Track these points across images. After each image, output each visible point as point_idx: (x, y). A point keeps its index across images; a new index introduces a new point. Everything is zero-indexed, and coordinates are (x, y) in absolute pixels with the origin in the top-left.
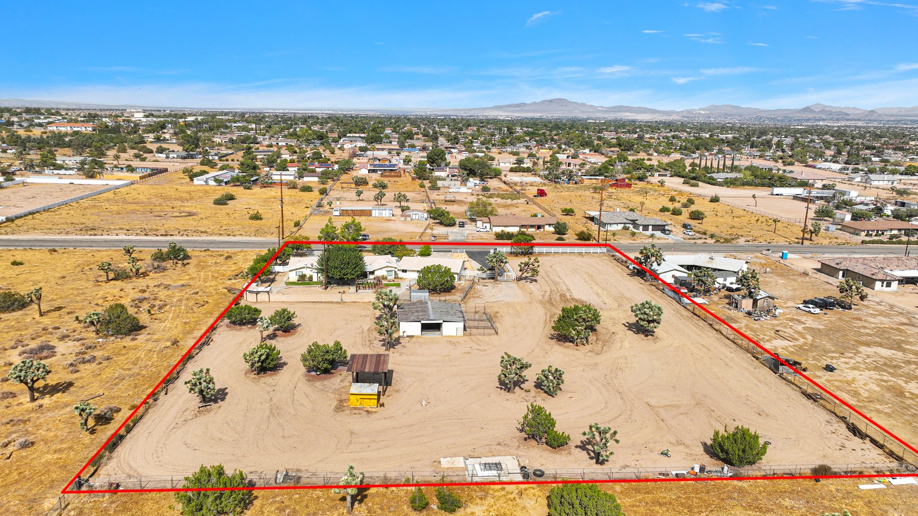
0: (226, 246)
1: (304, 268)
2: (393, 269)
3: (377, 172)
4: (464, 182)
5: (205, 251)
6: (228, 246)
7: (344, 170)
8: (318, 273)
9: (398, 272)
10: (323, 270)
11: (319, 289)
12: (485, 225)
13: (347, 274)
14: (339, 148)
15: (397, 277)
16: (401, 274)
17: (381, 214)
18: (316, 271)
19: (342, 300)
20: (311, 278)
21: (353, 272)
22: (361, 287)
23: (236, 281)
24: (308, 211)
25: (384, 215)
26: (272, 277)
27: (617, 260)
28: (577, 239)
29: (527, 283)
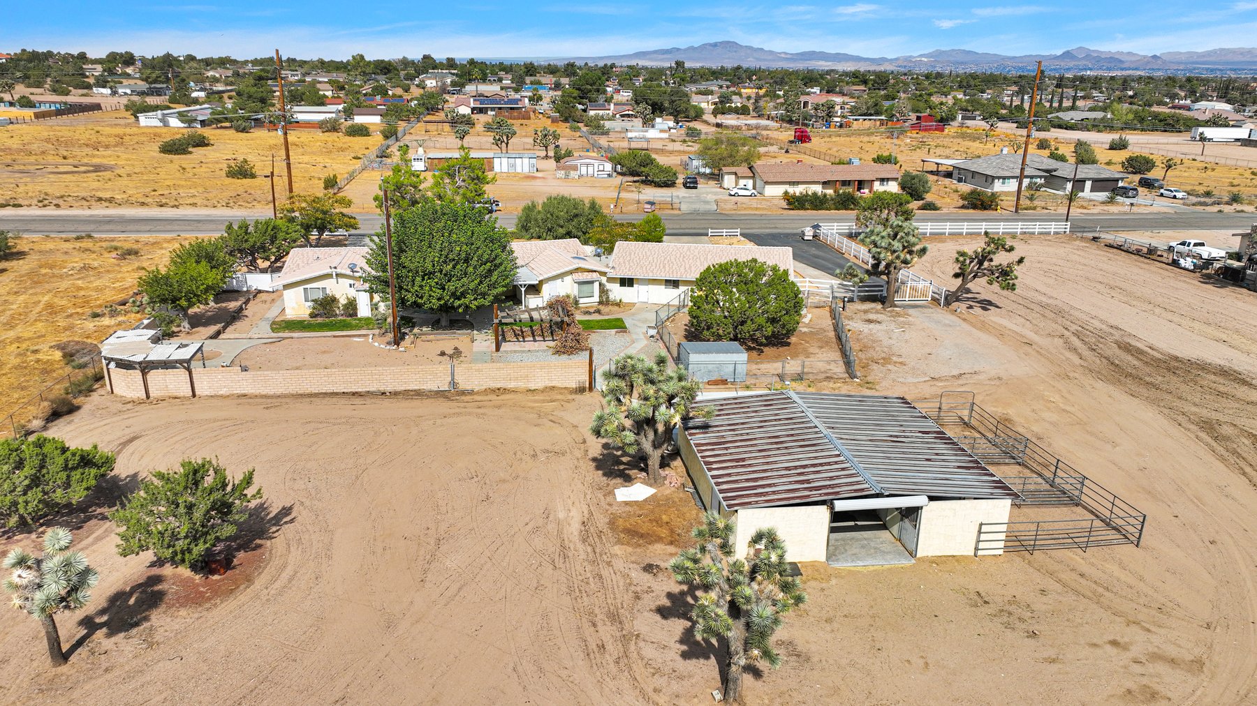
0: (144, 228)
1: (328, 276)
2: (595, 276)
3: (486, 113)
4: (648, 122)
5: (78, 238)
6: (148, 228)
7: (428, 109)
8: (371, 291)
9: (609, 286)
10: (386, 283)
11: (376, 343)
12: (742, 182)
13: (463, 295)
14: (417, 86)
15: (605, 300)
16: (616, 292)
17: (514, 166)
18: (367, 286)
19: (453, 383)
20: (352, 306)
21: (483, 288)
22: (510, 335)
23: (113, 322)
24: (358, 165)
25: (519, 170)
26: (233, 305)
27: (1119, 248)
28: (963, 207)
29: (978, 310)
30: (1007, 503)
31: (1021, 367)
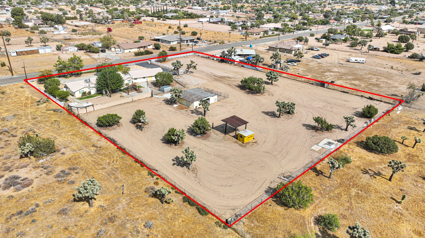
1: (85, 88)
9: (133, 80)
15: (133, 83)
18: (92, 88)
19: (131, 100)
20: (90, 93)
25: (47, 52)
27: (203, 57)
28: (169, 50)
29: (191, 74)
30: (217, 96)
31: (205, 82)
